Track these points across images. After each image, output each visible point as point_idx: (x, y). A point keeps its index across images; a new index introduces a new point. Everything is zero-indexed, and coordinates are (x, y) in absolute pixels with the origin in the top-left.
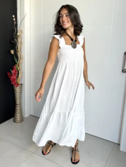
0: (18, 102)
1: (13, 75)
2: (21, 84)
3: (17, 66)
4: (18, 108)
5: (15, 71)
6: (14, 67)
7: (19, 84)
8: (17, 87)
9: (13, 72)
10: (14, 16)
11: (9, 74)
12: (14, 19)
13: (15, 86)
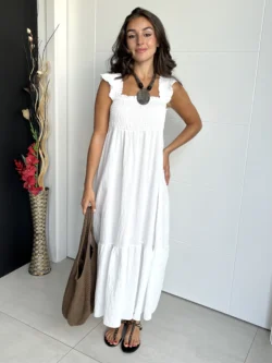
0: (39, 229)
1: (28, 166)
2: (47, 189)
3: (36, 146)
4: (39, 242)
5: (33, 159)
6: (30, 148)
7: (40, 189)
8: (37, 194)
9: (27, 160)
10: (29, 31)
11: (18, 164)
12: (31, 38)
13: (32, 194)
